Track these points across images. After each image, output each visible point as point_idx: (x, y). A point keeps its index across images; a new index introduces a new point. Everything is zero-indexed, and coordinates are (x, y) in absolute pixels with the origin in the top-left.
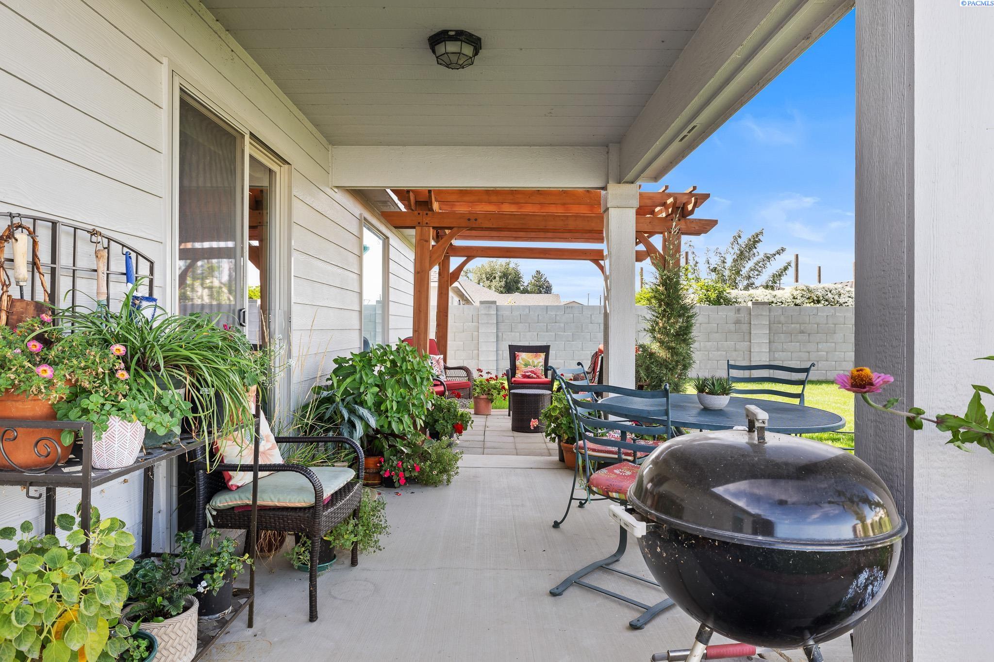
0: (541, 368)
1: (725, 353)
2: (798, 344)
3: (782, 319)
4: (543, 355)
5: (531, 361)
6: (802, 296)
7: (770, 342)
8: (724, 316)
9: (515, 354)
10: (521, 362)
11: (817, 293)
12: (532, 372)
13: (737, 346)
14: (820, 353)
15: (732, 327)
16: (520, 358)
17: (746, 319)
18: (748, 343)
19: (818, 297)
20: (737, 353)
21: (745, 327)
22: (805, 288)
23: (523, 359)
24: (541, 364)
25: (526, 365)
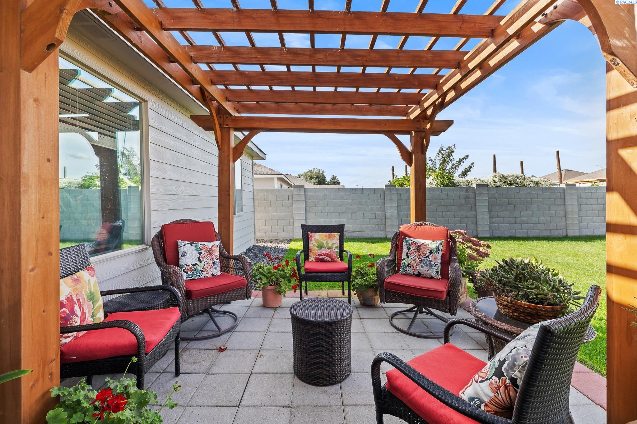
0: (336, 250)
1: (459, 219)
2: (508, 212)
3: (496, 196)
4: (337, 236)
5: (325, 242)
6: (500, 181)
7: (489, 212)
8: (458, 194)
9: (308, 234)
10: (315, 244)
11: (510, 179)
12: (326, 255)
13: (468, 214)
14: (522, 218)
15: (463, 201)
16: (313, 239)
17: (473, 196)
18: (475, 212)
19: (511, 182)
20: (467, 218)
21: (472, 201)
22: (501, 176)
23: (316, 240)
24: (335, 246)
25: (320, 247)
